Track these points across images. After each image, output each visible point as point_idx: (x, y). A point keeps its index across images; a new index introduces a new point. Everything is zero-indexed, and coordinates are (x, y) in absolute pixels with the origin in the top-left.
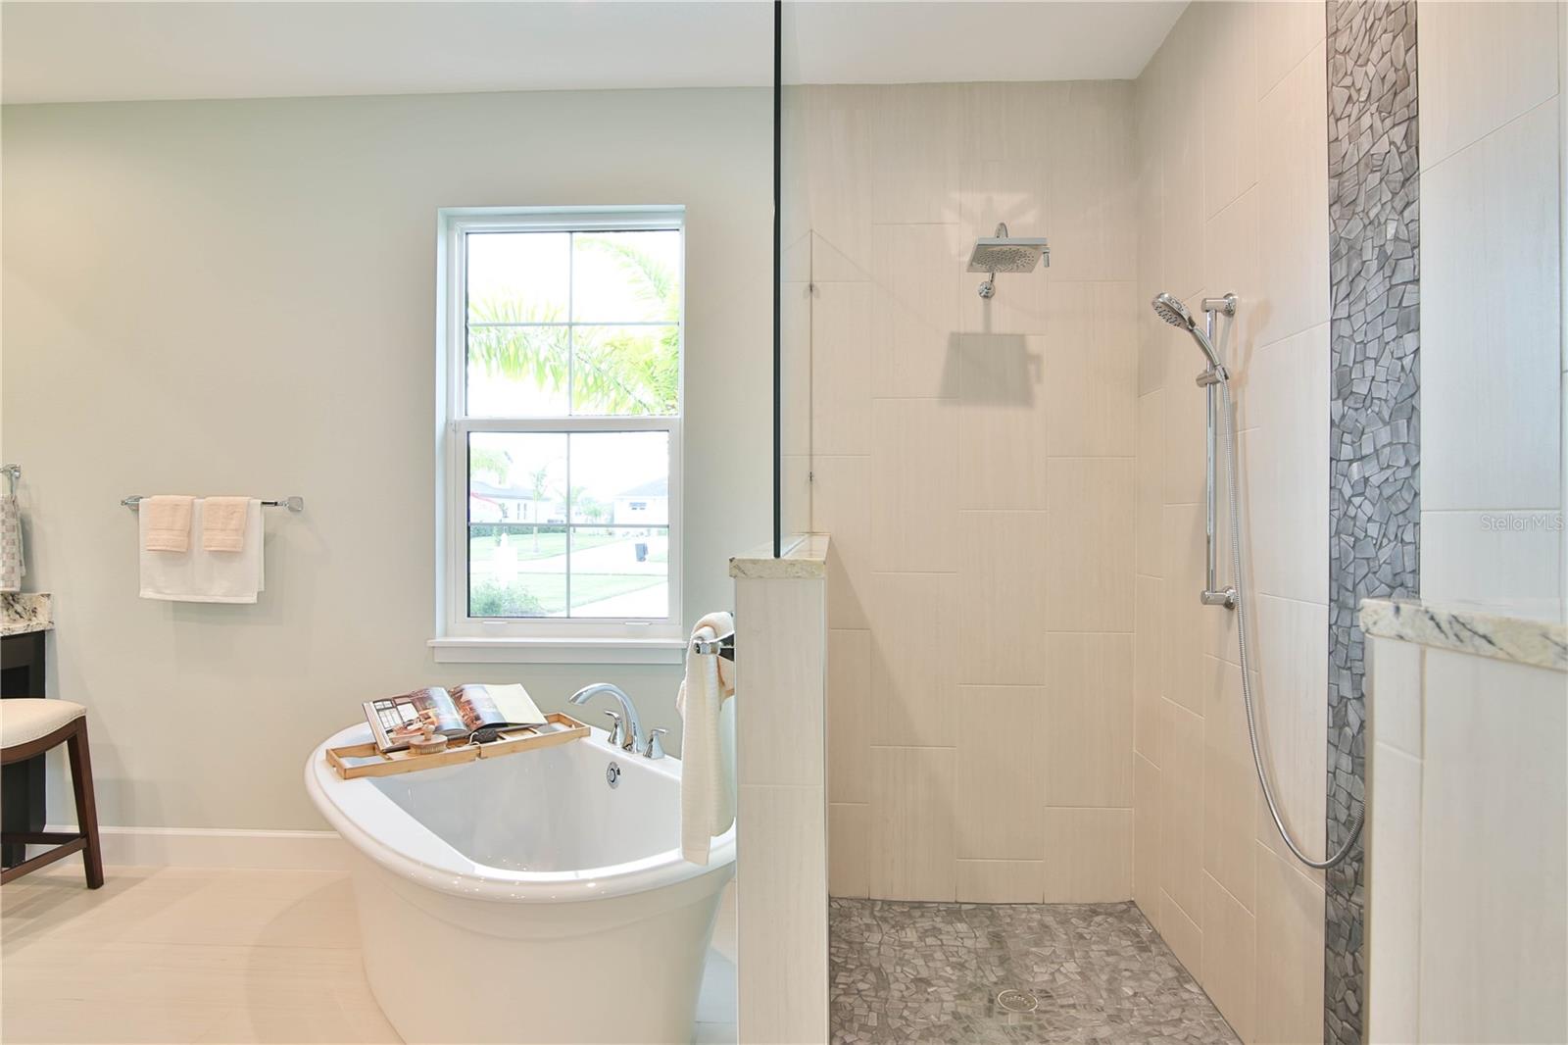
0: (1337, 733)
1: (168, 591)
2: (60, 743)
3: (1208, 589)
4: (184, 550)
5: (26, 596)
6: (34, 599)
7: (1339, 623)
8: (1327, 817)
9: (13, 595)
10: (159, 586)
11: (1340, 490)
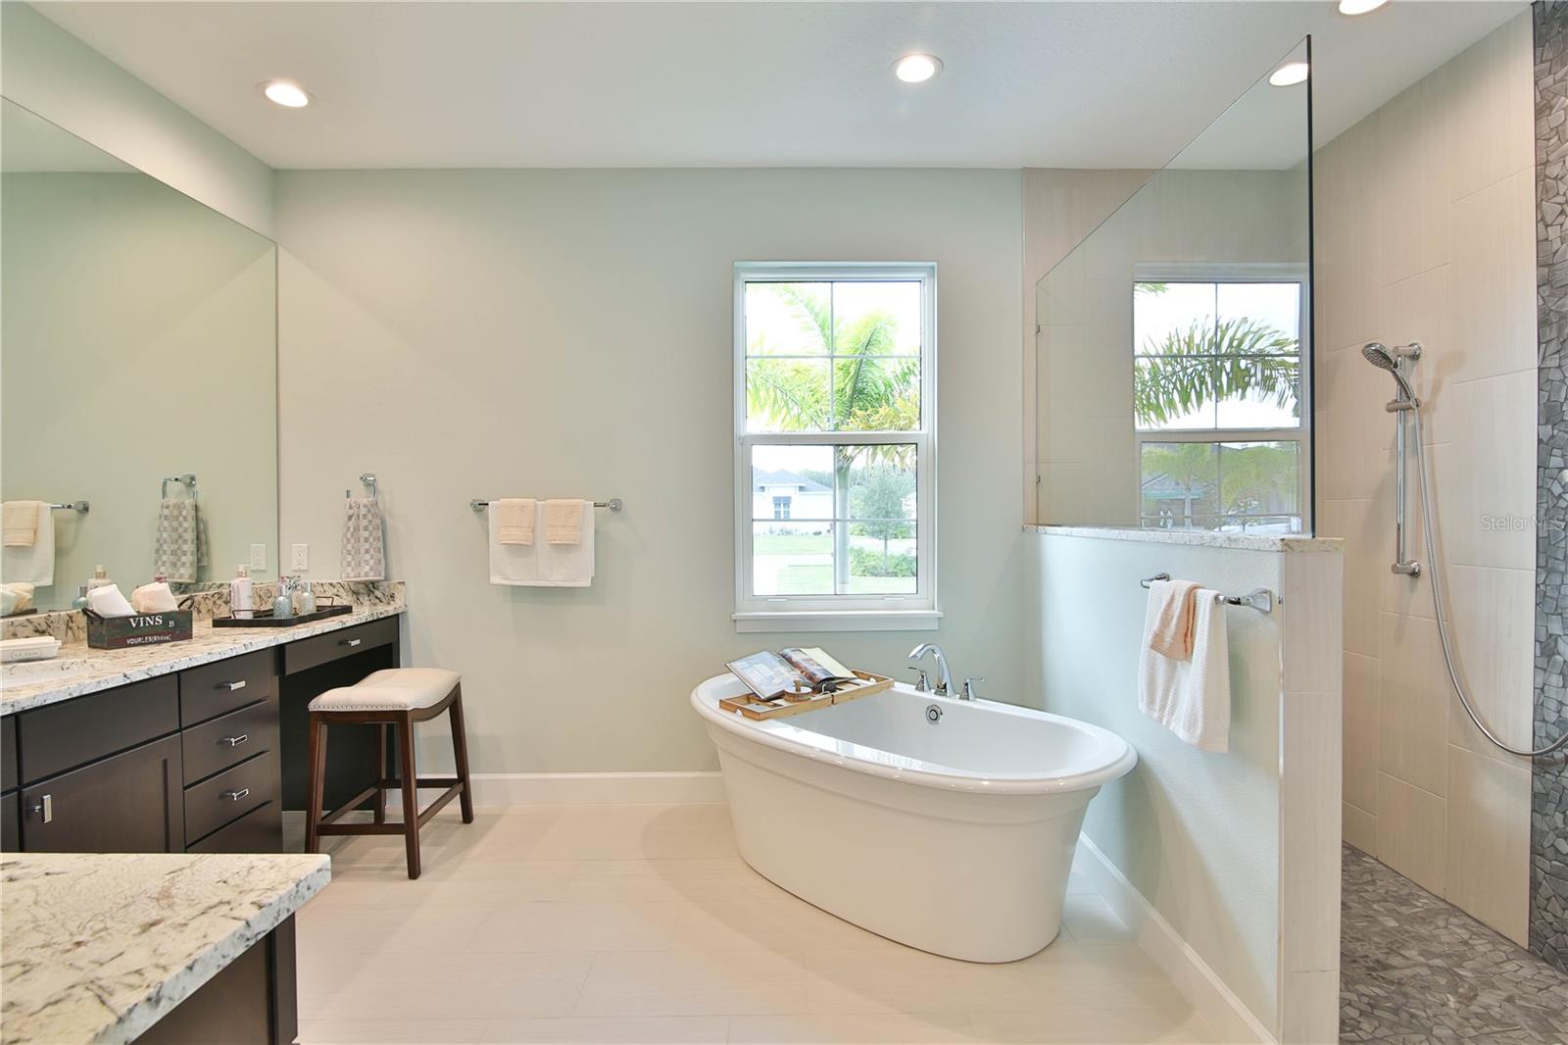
0: (1546, 661)
1: (514, 578)
2: (441, 712)
3: (1398, 562)
4: (529, 543)
5: (385, 584)
6: (392, 586)
7: (1547, 582)
8: (1534, 720)
9: (373, 583)
10: (507, 573)
11: (1549, 490)
